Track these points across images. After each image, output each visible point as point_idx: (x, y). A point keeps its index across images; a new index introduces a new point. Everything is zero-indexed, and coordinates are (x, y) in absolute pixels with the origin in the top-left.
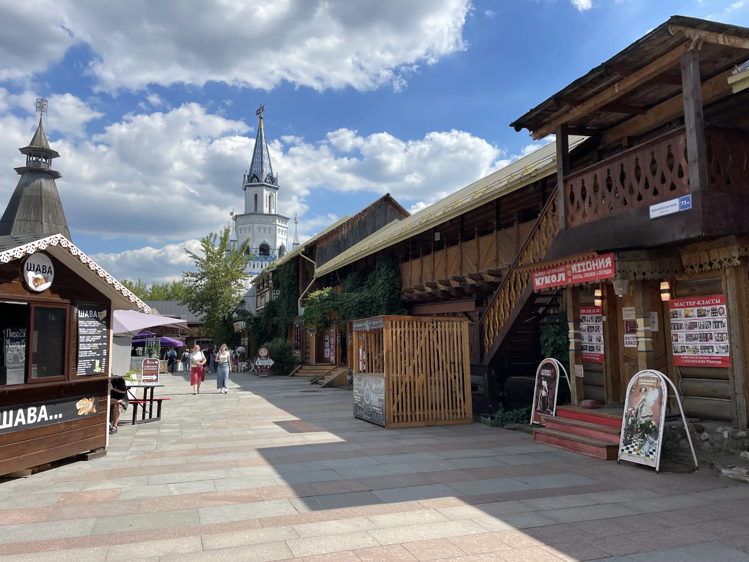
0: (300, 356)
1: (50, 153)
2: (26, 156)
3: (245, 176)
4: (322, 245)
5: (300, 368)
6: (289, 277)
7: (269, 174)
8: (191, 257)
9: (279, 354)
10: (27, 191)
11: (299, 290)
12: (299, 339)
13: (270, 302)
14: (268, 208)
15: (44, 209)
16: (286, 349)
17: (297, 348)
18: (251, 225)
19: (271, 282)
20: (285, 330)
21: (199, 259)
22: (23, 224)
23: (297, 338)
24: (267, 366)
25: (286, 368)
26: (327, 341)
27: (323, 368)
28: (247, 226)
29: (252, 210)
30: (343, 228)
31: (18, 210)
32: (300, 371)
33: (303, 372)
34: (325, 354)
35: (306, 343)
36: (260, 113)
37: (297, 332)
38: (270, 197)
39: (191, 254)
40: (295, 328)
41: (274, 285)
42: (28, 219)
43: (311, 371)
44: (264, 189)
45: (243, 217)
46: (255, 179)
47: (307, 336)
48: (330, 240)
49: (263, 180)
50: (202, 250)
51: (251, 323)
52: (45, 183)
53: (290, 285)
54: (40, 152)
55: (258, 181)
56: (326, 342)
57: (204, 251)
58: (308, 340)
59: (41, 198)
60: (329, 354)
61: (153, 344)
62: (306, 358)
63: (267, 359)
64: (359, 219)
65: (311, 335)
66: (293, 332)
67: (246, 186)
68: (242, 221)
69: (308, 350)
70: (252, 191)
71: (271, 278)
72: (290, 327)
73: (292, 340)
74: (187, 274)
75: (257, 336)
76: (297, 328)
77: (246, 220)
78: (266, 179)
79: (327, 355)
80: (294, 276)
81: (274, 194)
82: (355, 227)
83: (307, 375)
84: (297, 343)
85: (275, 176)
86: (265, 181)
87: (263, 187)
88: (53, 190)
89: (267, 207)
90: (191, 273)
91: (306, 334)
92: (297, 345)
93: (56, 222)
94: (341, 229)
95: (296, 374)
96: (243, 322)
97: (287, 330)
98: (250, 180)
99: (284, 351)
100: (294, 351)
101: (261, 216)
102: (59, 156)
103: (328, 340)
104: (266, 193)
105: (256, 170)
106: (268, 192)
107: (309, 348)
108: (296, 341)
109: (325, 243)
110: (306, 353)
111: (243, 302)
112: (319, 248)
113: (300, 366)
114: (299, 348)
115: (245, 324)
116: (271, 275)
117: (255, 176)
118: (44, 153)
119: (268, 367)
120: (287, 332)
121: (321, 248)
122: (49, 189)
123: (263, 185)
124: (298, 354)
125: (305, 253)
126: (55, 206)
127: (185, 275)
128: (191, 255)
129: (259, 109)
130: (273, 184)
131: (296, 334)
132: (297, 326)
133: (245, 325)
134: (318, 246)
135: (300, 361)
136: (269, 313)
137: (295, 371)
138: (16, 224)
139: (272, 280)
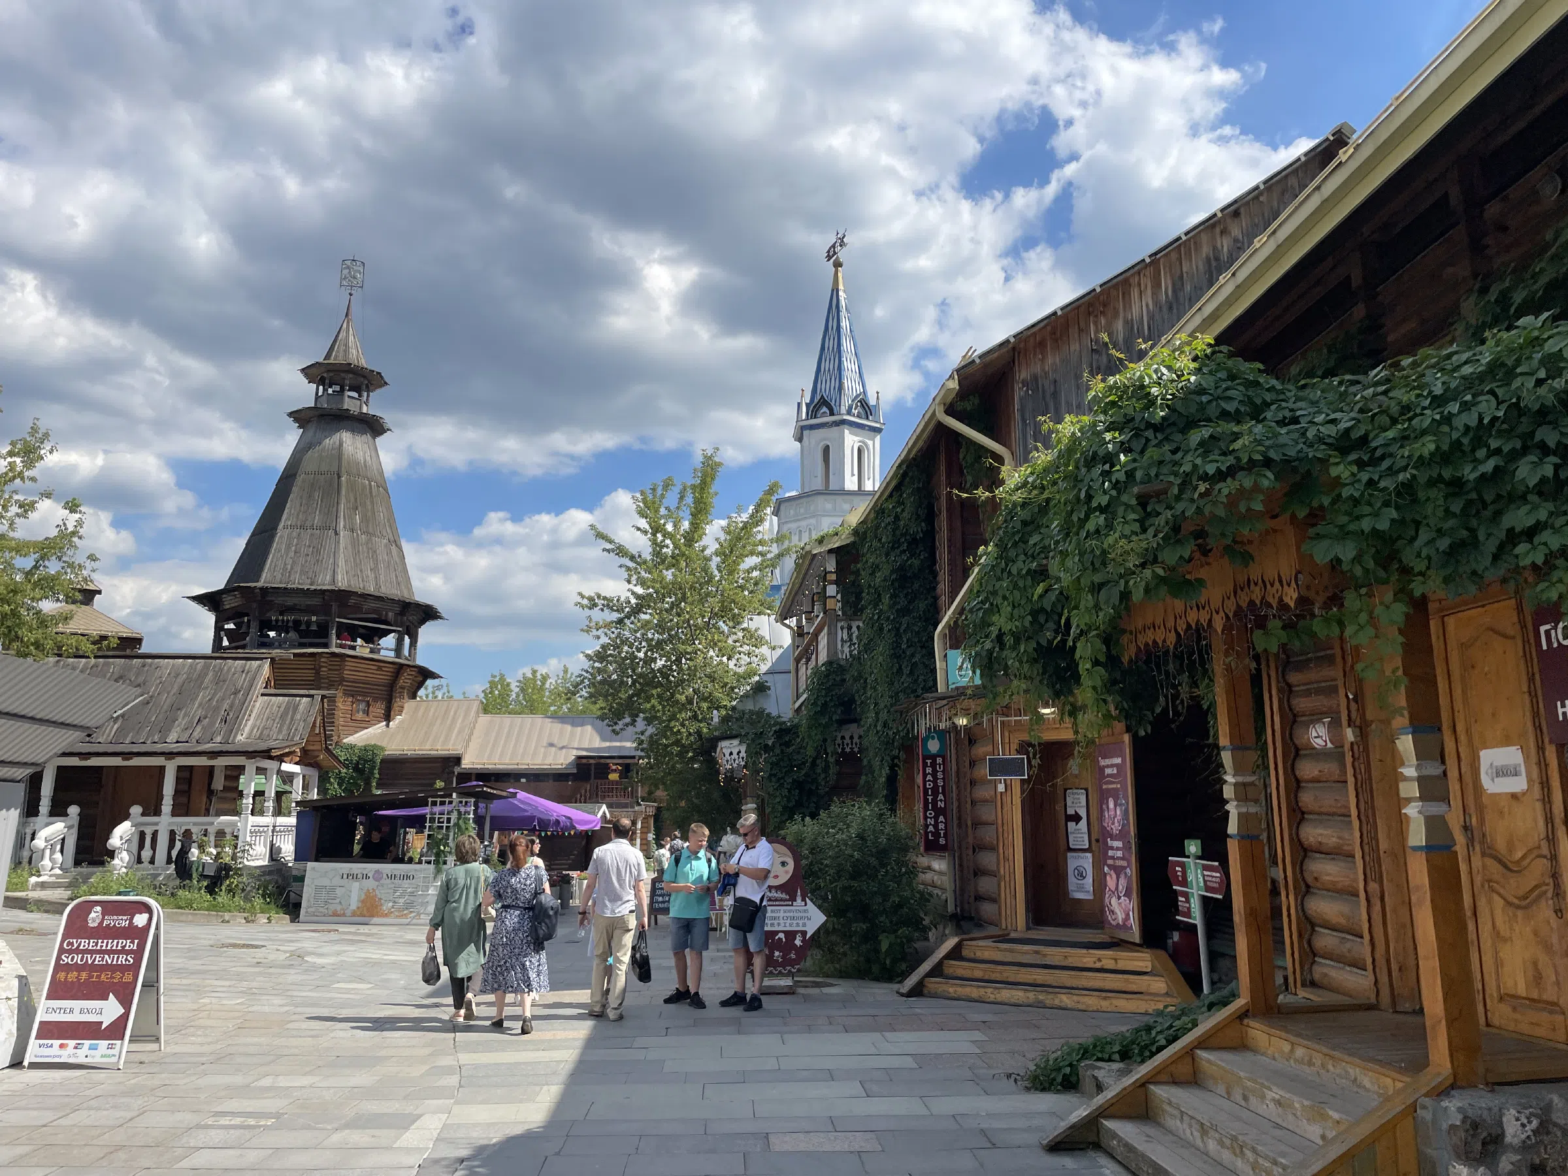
0: (946, 882)
1: (364, 377)
2: (315, 386)
3: (799, 404)
4: (1037, 368)
5: (955, 954)
6: (895, 545)
7: (858, 396)
8: (608, 551)
9: (853, 877)
10: (310, 462)
11: (936, 598)
12: (941, 804)
13: (829, 663)
14: (856, 478)
15: (343, 500)
16: (882, 854)
17: (932, 847)
18: (813, 521)
19: (831, 590)
20: (886, 771)
21: (632, 558)
22: (295, 534)
23: (935, 802)
24: (791, 935)
25: (884, 946)
26: (1077, 818)
27: (1071, 962)
28: (804, 523)
29: (818, 484)
30: (1135, 293)
31: (288, 505)
32: (956, 967)
33: (967, 973)
34: (1072, 881)
35: (977, 824)
36: (835, 253)
37: (934, 774)
38: (860, 451)
39: (611, 541)
40: (925, 758)
41: (845, 602)
42: (308, 524)
43: (1011, 974)
44: (846, 432)
45: (794, 503)
46: (825, 409)
47: (981, 793)
48: (1075, 347)
49: (844, 410)
50: (639, 529)
51: (766, 748)
52: (351, 443)
53: (902, 578)
54: (343, 375)
55: (832, 414)
56: (1071, 825)
57: (645, 532)
58: (986, 814)
59: (339, 477)
60: (1089, 880)
61: (449, 820)
62: (979, 898)
63: (793, 899)
64: (1206, 250)
65: (1001, 788)
66: (919, 780)
67: (803, 428)
68: (792, 512)
69: (987, 860)
70: (816, 439)
71: (834, 577)
72: (903, 755)
73: (912, 810)
74: (591, 599)
75: (785, 792)
76: (933, 757)
77: (802, 511)
78: (850, 407)
79: (1081, 888)
80: (914, 542)
81: (870, 443)
82: (1188, 288)
83: (990, 993)
84: (936, 826)
85: (872, 401)
86: (849, 412)
87: (842, 427)
88: (368, 458)
89: (853, 475)
90: (605, 598)
91: (973, 783)
92: (936, 834)
93: (371, 530)
94: (1126, 295)
95: (933, 984)
96: (736, 742)
97: (892, 767)
98: (814, 411)
99: (874, 861)
100: (923, 861)
101: (839, 499)
102: (386, 383)
103: (1083, 813)
104: (851, 440)
105: (826, 389)
106: (857, 439)
107: (993, 848)
108: (930, 813)
109: (1050, 361)
110: (979, 872)
111: (760, 688)
112: (1025, 383)
113: (951, 942)
114: (944, 848)
115: (743, 748)
116: (831, 566)
117: (824, 402)
118: (351, 376)
119: (798, 942)
120: (892, 780)
121: (1033, 383)
122: (360, 456)
123: (843, 422)
124: (940, 873)
125: (959, 406)
126: (371, 492)
127: (585, 602)
128: (609, 546)
129: (834, 246)
130: (867, 418)
131: (929, 785)
132: (934, 746)
133: (743, 754)
134: (1023, 374)
135: (951, 908)
136: (825, 705)
137: (926, 967)
138: (281, 537)
139: (836, 582)
